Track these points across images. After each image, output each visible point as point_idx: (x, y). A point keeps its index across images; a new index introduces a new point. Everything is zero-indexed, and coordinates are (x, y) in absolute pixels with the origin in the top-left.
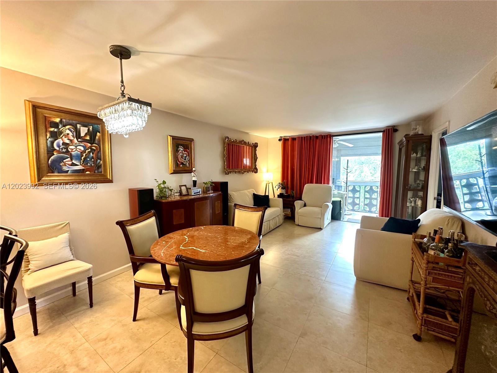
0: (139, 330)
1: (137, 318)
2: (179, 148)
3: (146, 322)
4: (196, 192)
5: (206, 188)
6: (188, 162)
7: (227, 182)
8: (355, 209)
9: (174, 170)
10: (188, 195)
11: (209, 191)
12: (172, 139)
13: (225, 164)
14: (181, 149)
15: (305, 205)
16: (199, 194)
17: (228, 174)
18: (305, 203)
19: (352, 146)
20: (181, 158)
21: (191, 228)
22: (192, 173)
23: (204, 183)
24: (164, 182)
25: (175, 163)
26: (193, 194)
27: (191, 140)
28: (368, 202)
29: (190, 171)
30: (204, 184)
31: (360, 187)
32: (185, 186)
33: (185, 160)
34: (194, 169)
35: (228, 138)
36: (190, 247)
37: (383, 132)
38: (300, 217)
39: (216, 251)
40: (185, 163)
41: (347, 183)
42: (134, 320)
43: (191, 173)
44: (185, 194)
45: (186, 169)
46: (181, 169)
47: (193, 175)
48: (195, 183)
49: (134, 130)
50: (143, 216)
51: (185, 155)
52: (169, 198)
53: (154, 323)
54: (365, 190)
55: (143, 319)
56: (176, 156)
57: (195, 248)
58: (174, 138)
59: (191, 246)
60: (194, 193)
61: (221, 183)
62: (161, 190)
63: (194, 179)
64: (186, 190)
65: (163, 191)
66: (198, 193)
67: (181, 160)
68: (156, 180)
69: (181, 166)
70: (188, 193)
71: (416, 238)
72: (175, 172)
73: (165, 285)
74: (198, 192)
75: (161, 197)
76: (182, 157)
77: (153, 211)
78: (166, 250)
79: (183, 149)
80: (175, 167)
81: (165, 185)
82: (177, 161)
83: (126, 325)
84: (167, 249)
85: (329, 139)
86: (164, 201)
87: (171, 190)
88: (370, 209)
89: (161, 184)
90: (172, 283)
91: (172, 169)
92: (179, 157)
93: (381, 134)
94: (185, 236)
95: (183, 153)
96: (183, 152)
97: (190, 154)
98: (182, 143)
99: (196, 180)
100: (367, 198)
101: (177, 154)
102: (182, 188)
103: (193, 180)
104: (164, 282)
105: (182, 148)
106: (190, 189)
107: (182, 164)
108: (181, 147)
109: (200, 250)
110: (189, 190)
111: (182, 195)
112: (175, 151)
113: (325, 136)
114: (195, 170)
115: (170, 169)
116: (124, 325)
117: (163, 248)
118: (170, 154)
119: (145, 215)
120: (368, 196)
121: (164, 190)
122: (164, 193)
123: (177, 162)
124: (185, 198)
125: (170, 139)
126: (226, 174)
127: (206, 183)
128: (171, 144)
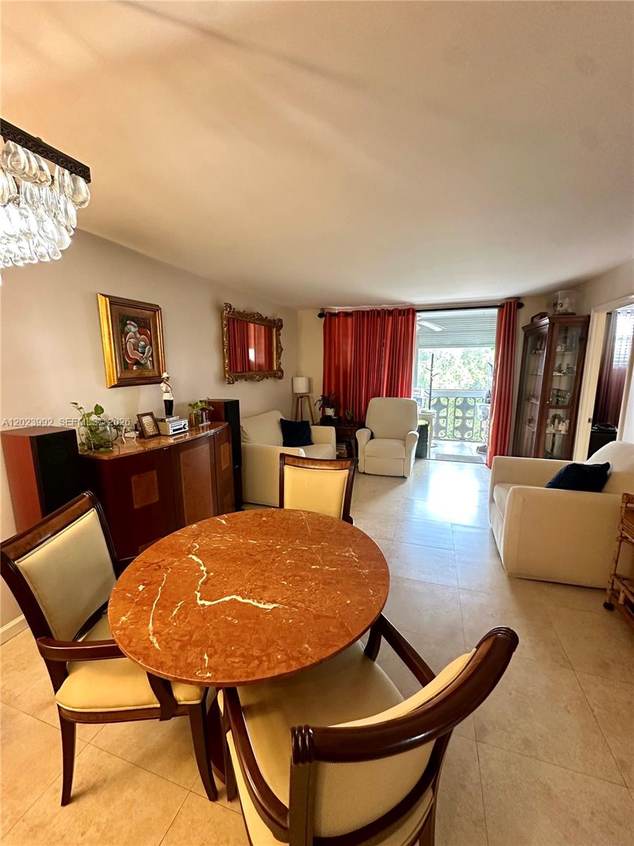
0: (88, 834)
1: (75, 789)
2: (128, 326)
3: (104, 795)
4: (177, 427)
5: (197, 416)
6: (151, 359)
7: (238, 401)
8: (440, 435)
9: (118, 379)
10: (158, 435)
11: (202, 423)
12: (110, 304)
13: (227, 361)
14: (132, 328)
15: (372, 437)
16: (183, 430)
17: (233, 383)
18: (372, 433)
19: (440, 329)
20: (134, 350)
21: (193, 523)
22: (162, 384)
23: (190, 405)
24: (99, 410)
25: (120, 363)
26: (171, 432)
27: (155, 309)
28: (459, 424)
29: (157, 380)
30: (191, 408)
31: (448, 400)
32: (151, 414)
33: (144, 353)
34: (165, 375)
35: (230, 307)
36: (223, 595)
37: (500, 307)
38: (366, 458)
39: (303, 601)
40: (143, 362)
41: (430, 394)
42: (67, 799)
43: (160, 383)
44: (151, 434)
45: (146, 374)
46: (133, 376)
47: (164, 389)
48: (169, 405)
49: (23, 259)
50: (63, 514)
51: (142, 343)
52: (114, 446)
53: (128, 793)
54: (455, 405)
55: (92, 789)
56: (122, 345)
57: (240, 599)
58: (114, 302)
59: (225, 591)
60: (174, 431)
61: (225, 403)
62: (93, 430)
63: (167, 397)
64: (153, 424)
65: (98, 432)
66: (181, 429)
67: (133, 354)
68: (76, 404)
69: (135, 368)
70: (159, 430)
71: (629, 502)
72: (122, 383)
73: (159, 706)
74: (182, 426)
75: (97, 447)
76: (136, 347)
77: (87, 494)
78: (160, 618)
79: (137, 329)
80: (122, 372)
81: (101, 415)
82: (124, 356)
83: (41, 826)
84: (161, 615)
85: (411, 316)
86: (105, 458)
87: (118, 427)
88: (463, 435)
89: (92, 413)
90: (182, 699)
91: (114, 376)
92: (129, 347)
93: (495, 311)
94: (190, 556)
95: (137, 338)
96: (138, 336)
97: (153, 341)
98: (134, 315)
99: (172, 399)
100: (457, 418)
101: (123, 339)
102: (143, 420)
103: (165, 401)
104: (155, 699)
105: (135, 327)
106: (163, 420)
107: (137, 363)
108: (132, 323)
109: (255, 604)
110: (160, 424)
111: (146, 436)
112: (119, 332)
113: (404, 311)
114: (168, 378)
115: (110, 376)
116: (37, 826)
117: (148, 612)
118: (106, 340)
119: (67, 508)
120: (459, 413)
121: (101, 429)
122: (101, 435)
123: (124, 359)
124: (152, 445)
125: (103, 304)
126: (229, 383)
127: (193, 406)
128: (107, 316)
